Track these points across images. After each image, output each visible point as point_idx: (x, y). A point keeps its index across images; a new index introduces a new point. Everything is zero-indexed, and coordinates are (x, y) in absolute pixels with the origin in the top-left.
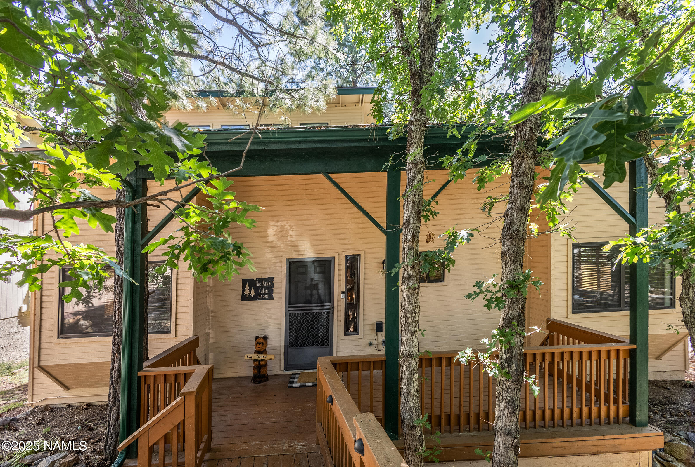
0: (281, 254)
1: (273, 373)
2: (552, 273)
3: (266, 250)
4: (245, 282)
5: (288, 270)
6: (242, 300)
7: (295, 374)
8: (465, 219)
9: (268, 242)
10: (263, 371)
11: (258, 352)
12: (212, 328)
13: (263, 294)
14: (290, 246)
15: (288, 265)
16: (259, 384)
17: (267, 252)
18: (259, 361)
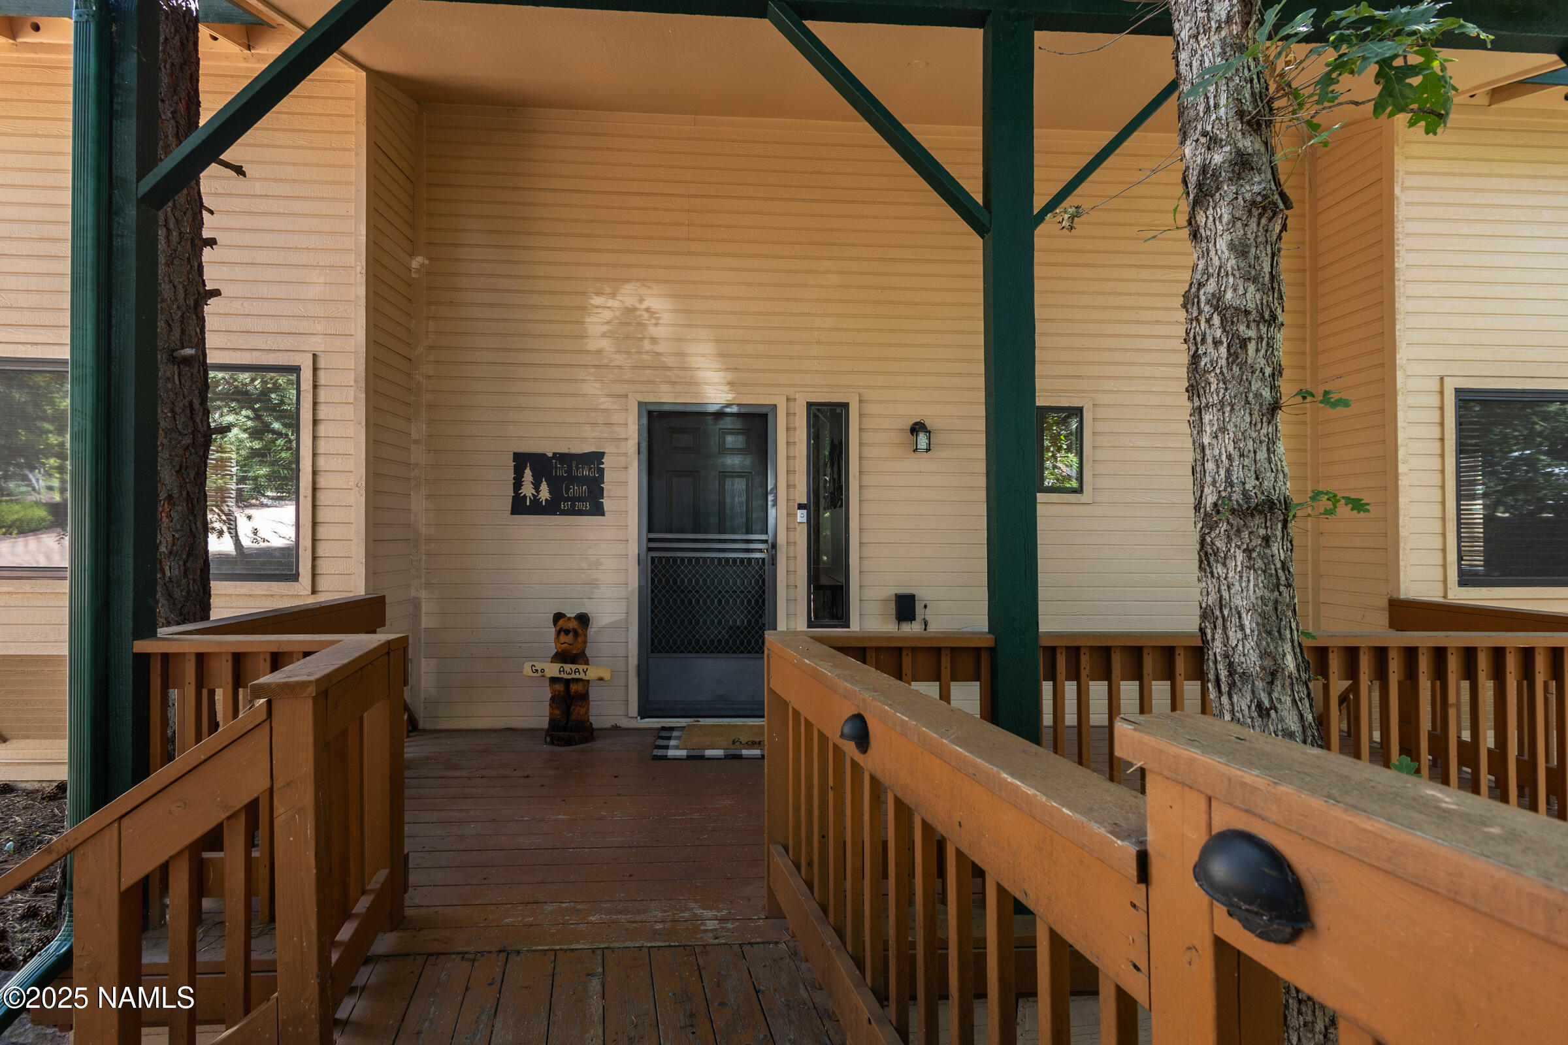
0: (625, 388)
1: (608, 724)
2: (1402, 468)
3: (582, 374)
4: (521, 460)
5: (646, 435)
6: (513, 513)
7: (672, 729)
8: (1137, 322)
9: (588, 352)
10: (577, 711)
11: (562, 657)
12: (428, 585)
13: (574, 500)
14: (649, 367)
15: (645, 421)
16: (568, 748)
17: (583, 381)
18: (568, 682)
